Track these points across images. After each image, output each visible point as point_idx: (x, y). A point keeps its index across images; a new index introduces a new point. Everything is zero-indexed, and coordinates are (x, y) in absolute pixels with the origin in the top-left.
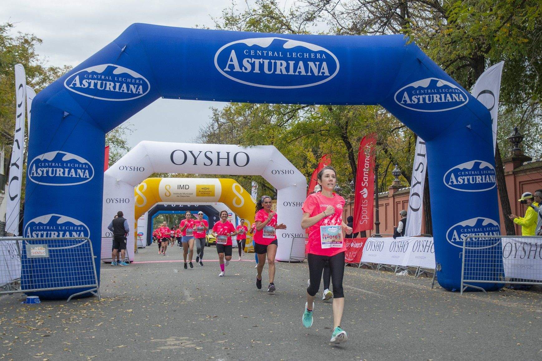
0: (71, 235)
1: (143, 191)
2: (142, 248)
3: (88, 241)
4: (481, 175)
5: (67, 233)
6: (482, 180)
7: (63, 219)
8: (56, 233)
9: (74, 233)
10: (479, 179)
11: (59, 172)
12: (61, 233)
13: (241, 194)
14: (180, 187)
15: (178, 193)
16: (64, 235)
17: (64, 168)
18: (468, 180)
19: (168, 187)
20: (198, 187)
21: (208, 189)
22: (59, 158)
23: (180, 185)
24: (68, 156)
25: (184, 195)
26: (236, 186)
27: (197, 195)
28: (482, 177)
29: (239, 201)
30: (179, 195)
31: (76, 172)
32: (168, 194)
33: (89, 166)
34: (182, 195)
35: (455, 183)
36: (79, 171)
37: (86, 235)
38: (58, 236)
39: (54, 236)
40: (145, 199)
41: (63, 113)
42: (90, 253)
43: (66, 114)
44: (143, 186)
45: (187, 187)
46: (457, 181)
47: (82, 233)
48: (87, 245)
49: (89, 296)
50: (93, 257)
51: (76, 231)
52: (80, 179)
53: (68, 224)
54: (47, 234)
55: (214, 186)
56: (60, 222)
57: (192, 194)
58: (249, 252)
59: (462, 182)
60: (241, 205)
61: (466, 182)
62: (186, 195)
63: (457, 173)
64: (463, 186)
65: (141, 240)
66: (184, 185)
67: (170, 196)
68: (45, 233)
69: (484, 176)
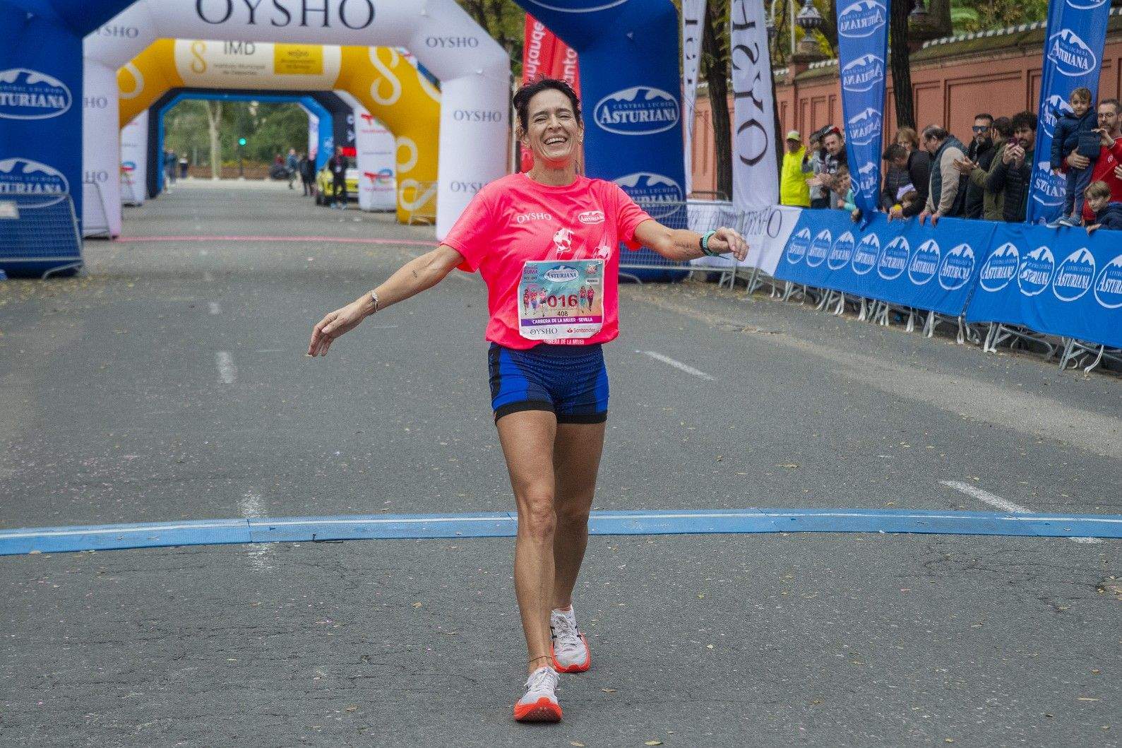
0: (43, 188)
3: (67, 199)
4: (648, 109)
5: (38, 186)
6: (649, 116)
7: (32, 166)
8: (23, 186)
9: (47, 187)
10: (644, 116)
11: (24, 100)
12: (30, 186)
16: (33, 188)
17: (29, 93)
18: (628, 117)
22: (22, 79)
24: (35, 77)
28: (649, 113)
31: (47, 100)
33: (64, 91)
35: (609, 121)
36: (50, 98)
37: (63, 188)
38: (26, 189)
39: (20, 189)
41: (25, 14)
42: (70, 216)
43: (30, 15)
46: (612, 117)
47: (58, 187)
48: (65, 203)
49: (70, 274)
50: (75, 220)
51: (50, 183)
52: (52, 110)
53: (39, 173)
54: (11, 187)
56: (27, 169)
59: (618, 119)
61: (624, 120)
63: (612, 105)
64: (619, 126)
68: (7, 185)
69: (652, 112)
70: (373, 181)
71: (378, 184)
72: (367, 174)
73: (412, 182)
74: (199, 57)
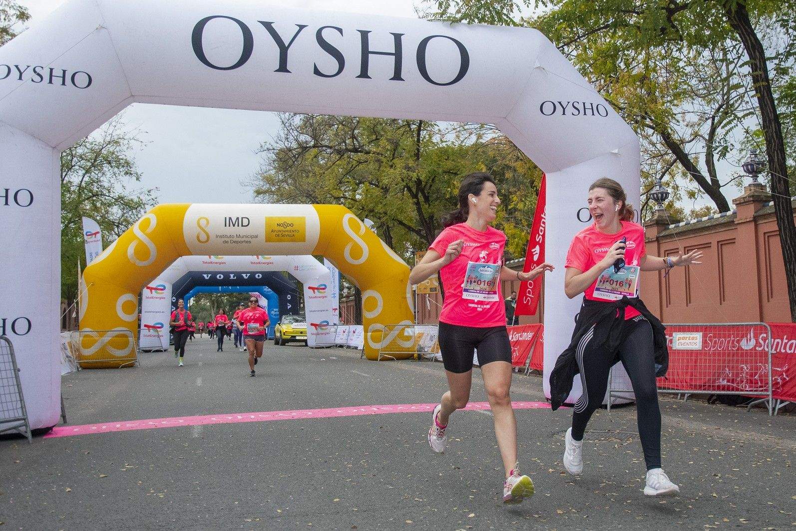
1: (149, 230)
2: (161, 351)
13: (362, 237)
14: (229, 222)
15: (225, 234)
19: (203, 223)
20: (269, 221)
21: (291, 225)
23: (230, 218)
25: (239, 239)
26: (350, 220)
27: (268, 240)
29: (356, 252)
30: (227, 239)
32: (203, 237)
34: (235, 239)
40: (152, 247)
44: (148, 221)
45: (245, 222)
55: (303, 219)
57: (256, 237)
58: (380, 360)
60: (363, 260)
62: (243, 240)
65: (159, 336)
66: (238, 219)
67: (207, 240)
70: (316, 329)
71: (320, 331)
72: (312, 324)
73: (379, 326)
74: (202, 229)
